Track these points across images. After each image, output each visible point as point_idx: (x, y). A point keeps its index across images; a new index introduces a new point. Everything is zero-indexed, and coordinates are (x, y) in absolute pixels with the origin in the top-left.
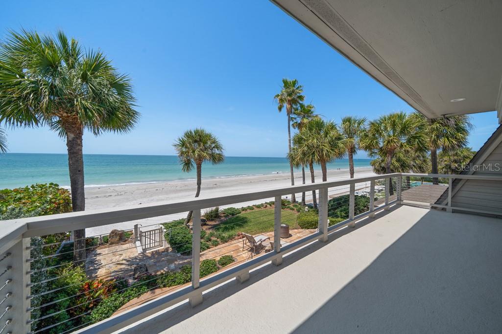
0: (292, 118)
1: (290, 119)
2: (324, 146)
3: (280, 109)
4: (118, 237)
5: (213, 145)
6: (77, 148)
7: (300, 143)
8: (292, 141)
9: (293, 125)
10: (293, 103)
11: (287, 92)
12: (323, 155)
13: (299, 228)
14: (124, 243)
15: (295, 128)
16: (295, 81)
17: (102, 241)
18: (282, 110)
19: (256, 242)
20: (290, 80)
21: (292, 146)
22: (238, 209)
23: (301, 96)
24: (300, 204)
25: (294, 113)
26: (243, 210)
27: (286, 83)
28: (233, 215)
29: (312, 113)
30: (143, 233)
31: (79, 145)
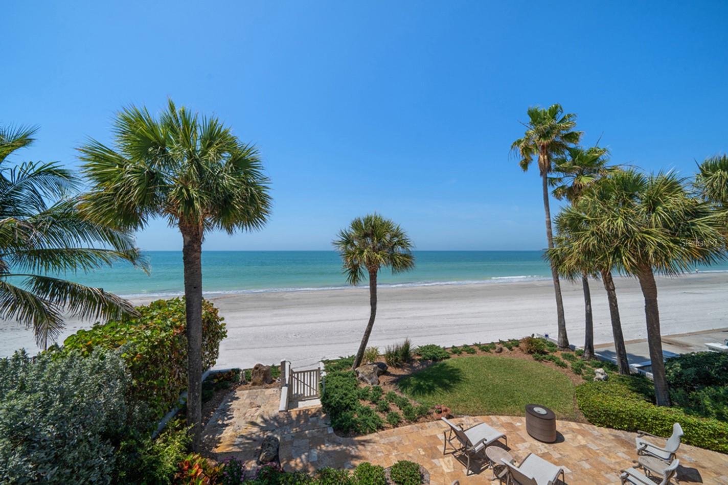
0: (551, 179)
1: (548, 182)
2: (646, 233)
3: (525, 165)
4: (262, 376)
5: (396, 240)
6: (194, 256)
7: (576, 229)
8: (553, 225)
9: (555, 192)
10: (552, 150)
11: (538, 131)
12: (647, 254)
13: (583, 422)
14: (268, 385)
15: (559, 198)
16: (556, 107)
17: (244, 379)
18: (529, 167)
19: (471, 445)
20: (543, 108)
21: (555, 234)
22: (445, 349)
23: (572, 133)
24: (580, 353)
25: (558, 170)
26: (455, 353)
27: (535, 117)
28: (435, 359)
29: (600, 163)
30: (295, 373)
31: (196, 251)
